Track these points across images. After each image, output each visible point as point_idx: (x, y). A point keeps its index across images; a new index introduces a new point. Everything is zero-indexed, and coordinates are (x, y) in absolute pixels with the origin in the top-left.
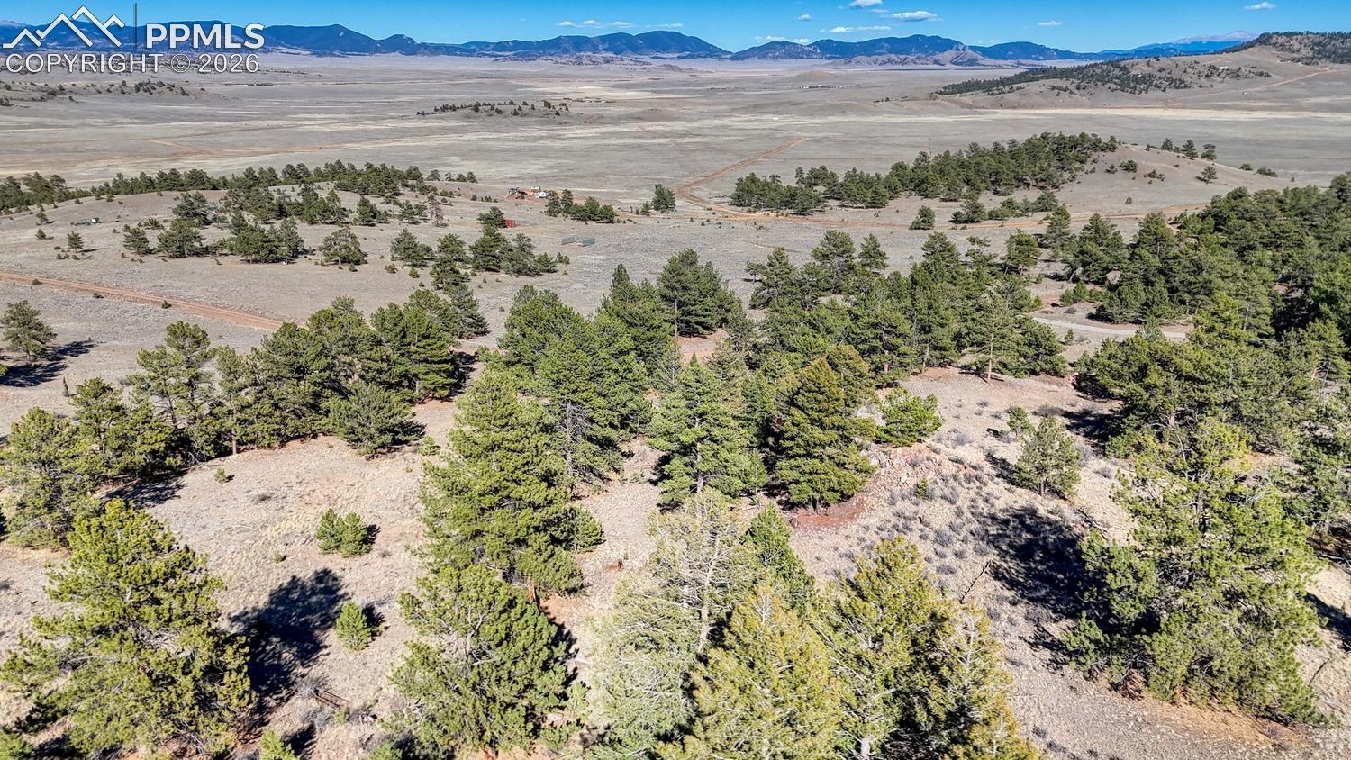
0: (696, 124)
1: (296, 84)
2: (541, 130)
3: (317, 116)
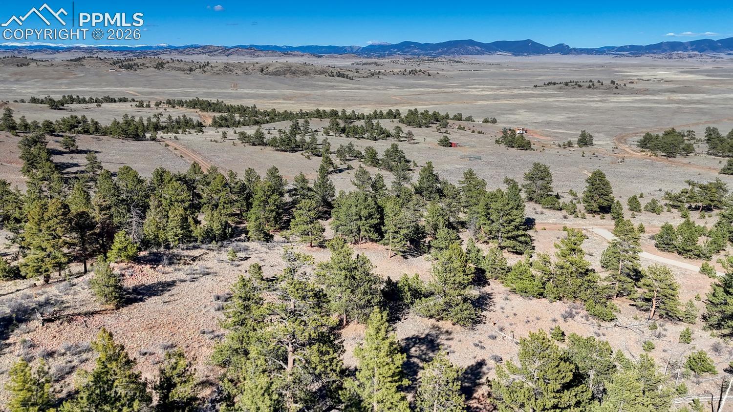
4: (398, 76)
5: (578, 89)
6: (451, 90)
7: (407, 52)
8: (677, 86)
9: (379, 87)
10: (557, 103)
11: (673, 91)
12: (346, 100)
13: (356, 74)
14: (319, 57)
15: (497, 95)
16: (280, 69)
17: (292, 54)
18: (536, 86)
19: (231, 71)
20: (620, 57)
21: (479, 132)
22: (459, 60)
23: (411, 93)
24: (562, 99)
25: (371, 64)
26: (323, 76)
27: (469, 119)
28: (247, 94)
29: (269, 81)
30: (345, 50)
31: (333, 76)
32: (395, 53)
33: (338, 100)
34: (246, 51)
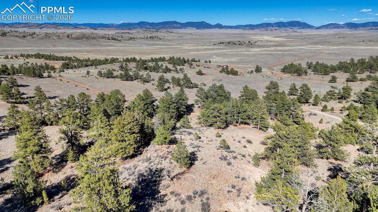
0: (293, 48)
1: (189, 36)
2: (245, 49)
3: (188, 45)
4: (144, 39)
5: (234, 46)
6: (174, 47)
7: (143, 27)
8: (275, 43)
9: (136, 45)
10: (228, 52)
11: (276, 46)
12: (122, 52)
13: (122, 39)
14: (95, 29)
15: (198, 49)
16: (79, 36)
17: (79, 28)
18: (215, 44)
19: (49, 37)
20: (246, 30)
21: (208, 68)
22: (171, 31)
23: (156, 49)
24: (229, 50)
25: (125, 33)
26: (104, 40)
27: (199, 61)
28: (64, 50)
29: (74, 42)
30: (109, 26)
31: (110, 40)
32: (137, 27)
33: (117, 52)
34: (52, 26)
